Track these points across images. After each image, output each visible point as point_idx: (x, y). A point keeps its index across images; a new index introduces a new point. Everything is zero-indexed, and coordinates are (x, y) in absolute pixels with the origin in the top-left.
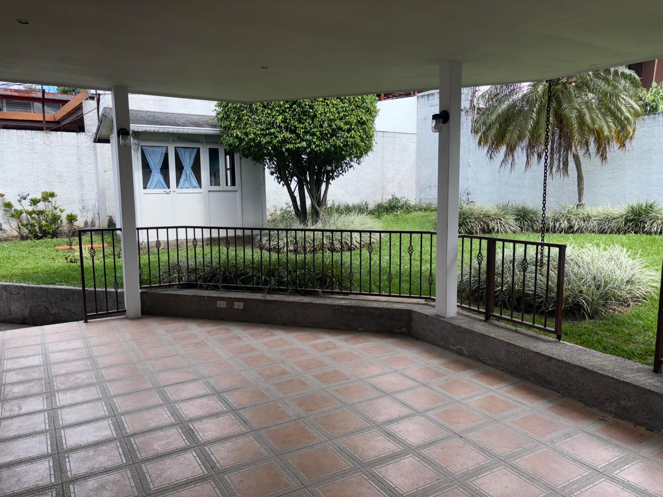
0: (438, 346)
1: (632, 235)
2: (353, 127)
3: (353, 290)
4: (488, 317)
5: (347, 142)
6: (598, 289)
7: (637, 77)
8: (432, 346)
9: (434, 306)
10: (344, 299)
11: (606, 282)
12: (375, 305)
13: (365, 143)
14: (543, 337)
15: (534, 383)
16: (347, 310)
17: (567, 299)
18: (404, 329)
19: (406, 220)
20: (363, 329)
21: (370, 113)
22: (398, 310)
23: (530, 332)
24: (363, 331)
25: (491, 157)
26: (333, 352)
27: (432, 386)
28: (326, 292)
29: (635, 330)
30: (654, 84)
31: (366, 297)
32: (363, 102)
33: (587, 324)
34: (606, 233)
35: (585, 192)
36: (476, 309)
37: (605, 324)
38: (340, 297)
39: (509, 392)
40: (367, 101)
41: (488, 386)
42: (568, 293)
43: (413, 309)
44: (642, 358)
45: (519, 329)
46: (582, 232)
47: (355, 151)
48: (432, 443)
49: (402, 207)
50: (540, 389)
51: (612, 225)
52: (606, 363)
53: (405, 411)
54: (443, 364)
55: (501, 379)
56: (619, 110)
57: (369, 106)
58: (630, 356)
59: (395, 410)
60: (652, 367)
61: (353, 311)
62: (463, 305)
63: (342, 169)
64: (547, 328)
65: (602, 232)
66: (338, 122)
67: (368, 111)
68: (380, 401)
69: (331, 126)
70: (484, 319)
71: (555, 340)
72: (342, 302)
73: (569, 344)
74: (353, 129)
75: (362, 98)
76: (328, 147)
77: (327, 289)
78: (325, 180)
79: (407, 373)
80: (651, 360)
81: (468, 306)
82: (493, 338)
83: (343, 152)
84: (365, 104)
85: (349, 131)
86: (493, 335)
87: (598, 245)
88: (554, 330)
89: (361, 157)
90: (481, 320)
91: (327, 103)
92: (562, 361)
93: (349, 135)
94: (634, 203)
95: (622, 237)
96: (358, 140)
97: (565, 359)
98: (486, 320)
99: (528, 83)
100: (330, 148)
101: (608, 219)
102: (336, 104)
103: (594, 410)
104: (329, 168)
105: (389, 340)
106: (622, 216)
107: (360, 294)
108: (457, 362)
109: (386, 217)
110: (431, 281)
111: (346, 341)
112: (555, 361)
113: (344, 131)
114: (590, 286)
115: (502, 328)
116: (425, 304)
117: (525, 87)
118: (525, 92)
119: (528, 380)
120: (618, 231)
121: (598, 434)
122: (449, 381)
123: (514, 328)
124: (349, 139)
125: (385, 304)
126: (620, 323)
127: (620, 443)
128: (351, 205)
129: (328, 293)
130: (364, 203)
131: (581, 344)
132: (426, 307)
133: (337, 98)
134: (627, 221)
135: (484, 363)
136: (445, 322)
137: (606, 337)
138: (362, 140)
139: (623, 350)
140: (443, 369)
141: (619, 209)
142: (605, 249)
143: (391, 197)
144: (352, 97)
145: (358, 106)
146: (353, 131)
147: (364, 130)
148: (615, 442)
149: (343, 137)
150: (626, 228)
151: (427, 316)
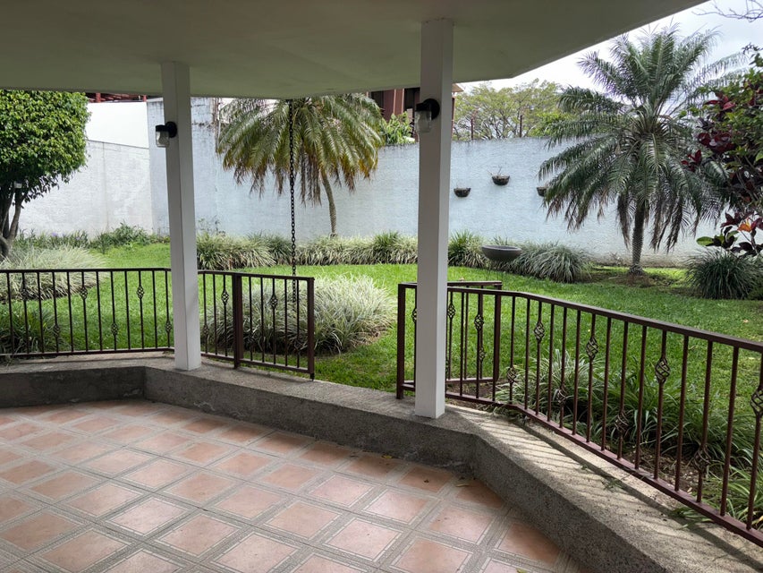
0: (180, 405)
1: (380, 265)
2: (52, 132)
3: (62, 350)
4: (237, 363)
5: (45, 151)
6: (349, 321)
7: (377, 106)
8: (173, 407)
9: (173, 358)
10: (47, 363)
11: (355, 313)
12: (95, 366)
13: (72, 155)
14: (296, 378)
15: (289, 430)
16: (51, 377)
17: (320, 334)
18: (136, 392)
19: (141, 255)
20: (77, 400)
21: (77, 117)
22: (126, 368)
23: (284, 375)
24: (78, 402)
25: (238, 181)
26: (31, 436)
27: (172, 456)
28: (18, 356)
29: (382, 358)
30: (393, 116)
31: (82, 357)
32: (66, 102)
33: (340, 358)
34: (358, 263)
35: (337, 221)
36: (224, 356)
37: (356, 356)
38: (41, 361)
39: (261, 446)
40: (72, 101)
41: (239, 444)
42: (322, 327)
43: (147, 365)
44: (387, 386)
45: (271, 373)
46: (336, 263)
47: (57, 163)
48: (169, 527)
49: (135, 238)
50: (294, 435)
51: (363, 255)
52: (356, 396)
53: (136, 494)
54: (186, 427)
55: (253, 432)
56: (362, 139)
57: (75, 107)
58: (376, 385)
59: (121, 496)
60: (395, 394)
61: (61, 378)
62: (209, 353)
63: (40, 187)
64: (300, 368)
65: (355, 262)
66: (28, 125)
67: (74, 113)
68: (100, 488)
69: (18, 129)
70: (233, 366)
71: (308, 379)
72: (45, 368)
73: (322, 382)
74: (53, 135)
75: (64, 96)
76: (15, 157)
77: (19, 351)
78: (13, 201)
79: (138, 445)
80: (395, 387)
81: (214, 354)
82: (242, 387)
83: (39, 165)
84: (68, 104)
85: (46, 137)
86: (242, 384)
87: (349, 277)
88: (306, 369)
89: (69, 172)
90: (230, 369)
91: (9, 97)
92: (315, 402)
93: (47, 143)
94: (380, 233)
95: (372, 268)
96: (62, 150)
97: (317, 399)
98: (236, 367)
99: (274, 101)
100: (17, 159)
101: (360, 250)
102: (24, 101)
103: (347, 448)
104: (19, 186)
105: (116, 409)
106: (371, 246)
107: (72, 354)
108: (203, 421)
109: (113, 250)
110: (169, 328)
111: (52, 419)
112: (307, 403)
113: (38, 137)
114: (341, 319)
115: (254, 374)
116: (163, 357)
117: (271, 105)
118: (271, 111)
119: (282, 428)
120: (369, 261)
121: (349, 472)
122: (193, 445)
123: (266, 373)
124: (47, 148)
125: (109, 362)
126: (368, 353)
127: (369, 477)
128: (60, 235)
129: (22, 357)
130: (81, 234)
131: (334, 380)
132: (164, 360)
133: (26, 92)
134: (376, 251)
135: (235, 417)
136: (187, 376)
137: (357, 369)
138: (68, 150)
139: (372, 381)
140: (186, 433)
141: (368, 240)
142: (355, 280)
143: (119, 226)
144: (48, 93)
145: (58, 106)
146: (52, 138)
147: (69, 137)
148: (365, 476)
149: (38, 145)
150: (375, 258)
151: (164, 371)
